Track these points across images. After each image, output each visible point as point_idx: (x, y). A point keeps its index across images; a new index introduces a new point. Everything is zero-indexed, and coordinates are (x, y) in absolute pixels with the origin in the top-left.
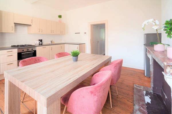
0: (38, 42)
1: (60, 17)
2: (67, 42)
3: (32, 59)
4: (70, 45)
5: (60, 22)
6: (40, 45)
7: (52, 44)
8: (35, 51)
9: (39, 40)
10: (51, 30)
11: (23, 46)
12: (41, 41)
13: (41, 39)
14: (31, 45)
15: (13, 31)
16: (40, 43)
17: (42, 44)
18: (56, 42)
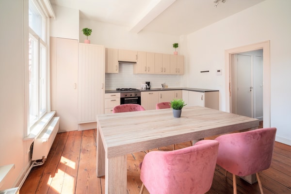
0: (144, 86)
1: (176, 46)
2: (188, 87)
3: (127, 106)
4: (190, 91)
5: (176, 54)
6: (148, 90)
7: (164, 89)
8: (139, 98)
9: (147, 83)
10: (162, 68)
11: (126, 90)
12: (148, 83)
13: (148, 81)
14: (135, 90)
15: (117, 72)
16: (148, 87)
17: (149, 89)
18: (169, 87)
